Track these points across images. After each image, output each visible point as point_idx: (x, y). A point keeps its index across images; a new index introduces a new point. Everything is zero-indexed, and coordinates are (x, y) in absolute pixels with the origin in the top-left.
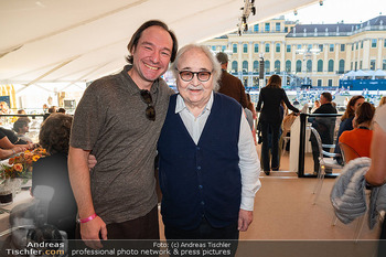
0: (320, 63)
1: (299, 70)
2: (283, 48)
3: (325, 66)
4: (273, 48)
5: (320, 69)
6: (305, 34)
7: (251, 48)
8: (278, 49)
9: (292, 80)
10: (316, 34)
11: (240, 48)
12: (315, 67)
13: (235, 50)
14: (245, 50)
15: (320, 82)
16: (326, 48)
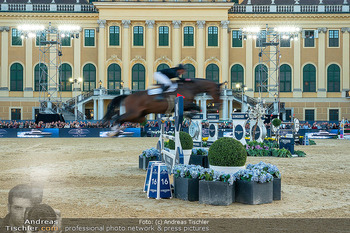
0: (309, 73)
2: (224, 39)
3: (321, 80)
4: (201, 37)
5: (309, 85)
6: (273, 8)
7: (151, 37)
8: (213, 40)
10: (297, 8)
11: (126, 36)
12: (297, 79)
13: (114, 39)
14: (138, 40)
15: (310, 115)
16: (321, 41)
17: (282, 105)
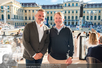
0: (95, 17)
1: (88, 19)
5: (95, 19)
6: (90, 7)
9: (85, 23)
10: (94, 7)
11: (67, 12)
12: (93, 18)
14: (69, 12)
15: (95, 23)
17: (91, 22)
